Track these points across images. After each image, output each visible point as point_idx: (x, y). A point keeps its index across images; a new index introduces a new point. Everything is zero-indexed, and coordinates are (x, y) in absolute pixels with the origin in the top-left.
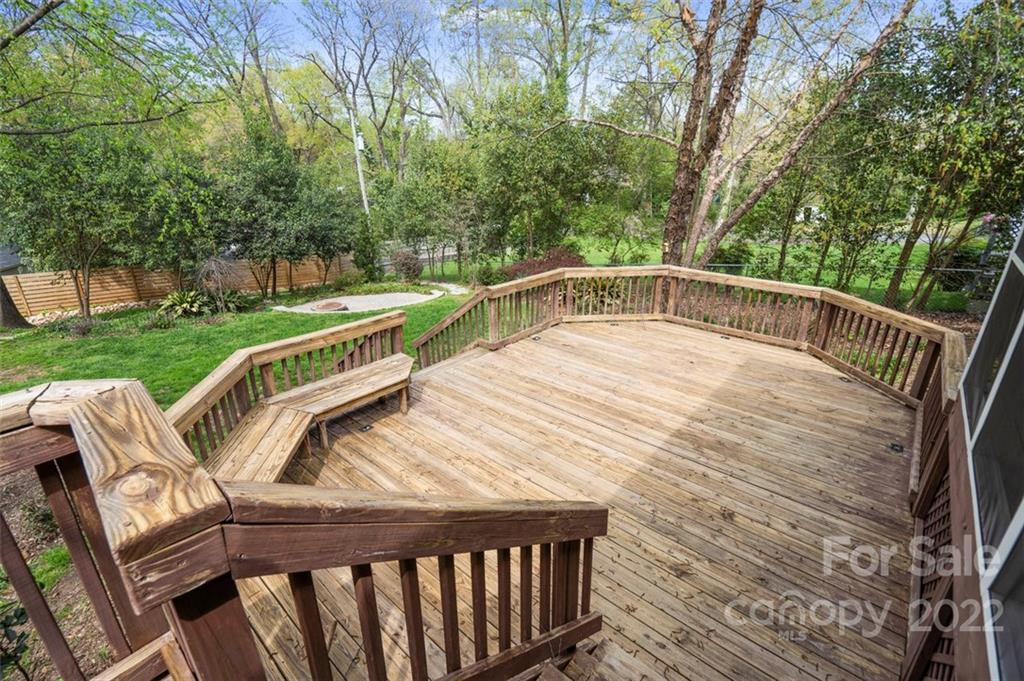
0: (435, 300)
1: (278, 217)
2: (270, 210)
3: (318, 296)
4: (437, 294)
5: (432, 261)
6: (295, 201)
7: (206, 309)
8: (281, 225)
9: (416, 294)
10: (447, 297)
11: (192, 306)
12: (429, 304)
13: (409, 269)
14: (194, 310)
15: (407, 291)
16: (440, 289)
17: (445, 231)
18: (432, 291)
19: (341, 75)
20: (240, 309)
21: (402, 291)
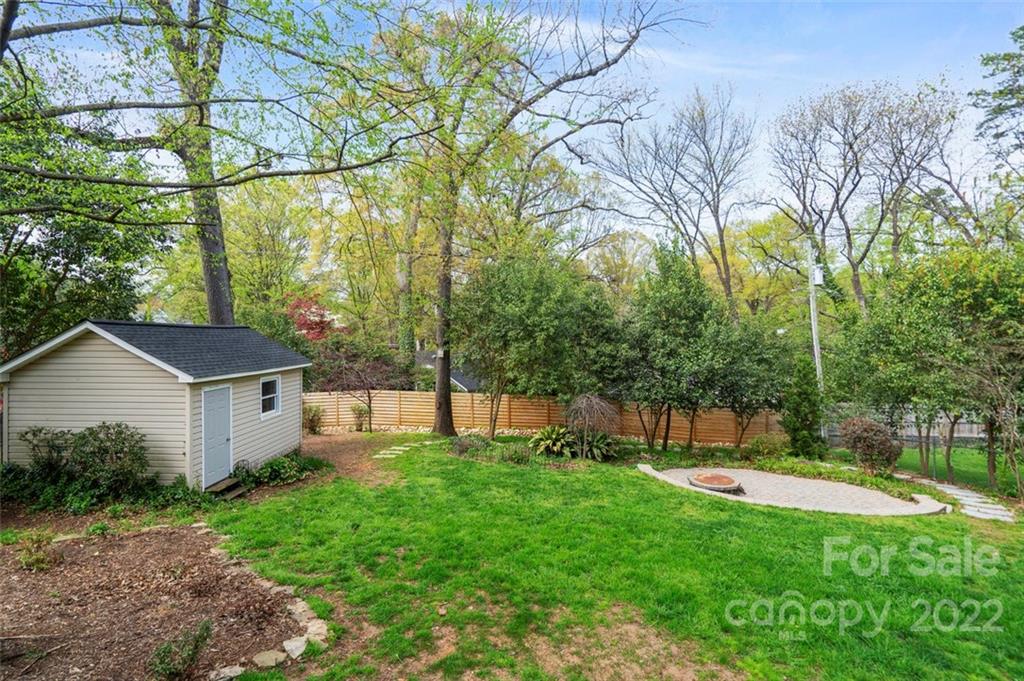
0: (918, 518)
1: (671, 354)
2: (664, 345)
3: (710, 462)
4: (927, 505)
5: (924, 443)
6: (699, 337)
7: (567, 451)
8: (671, 364)
9: (880, 493)
10: (950, 516)
11: (554, 444)
12: (900, 523)
13: (870, 447)
14: (555, 449)
15: (862, 484)
16: (940, 497)
17: (956, 393)
18: (916, 496)
19: (809, 214)
20: (606, 458)
21: (852, 481)
